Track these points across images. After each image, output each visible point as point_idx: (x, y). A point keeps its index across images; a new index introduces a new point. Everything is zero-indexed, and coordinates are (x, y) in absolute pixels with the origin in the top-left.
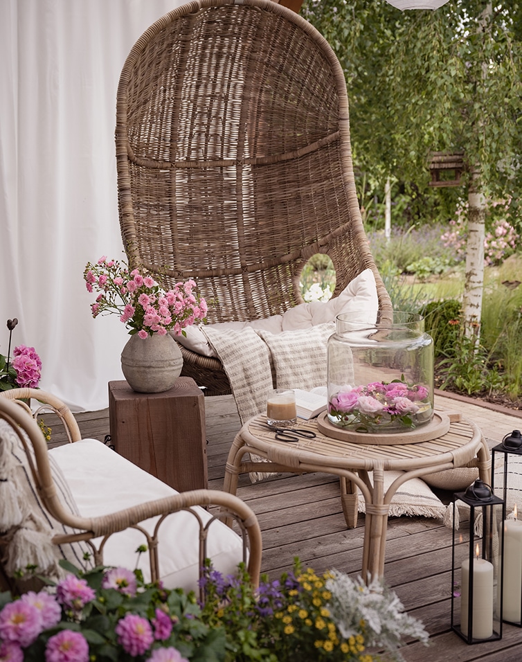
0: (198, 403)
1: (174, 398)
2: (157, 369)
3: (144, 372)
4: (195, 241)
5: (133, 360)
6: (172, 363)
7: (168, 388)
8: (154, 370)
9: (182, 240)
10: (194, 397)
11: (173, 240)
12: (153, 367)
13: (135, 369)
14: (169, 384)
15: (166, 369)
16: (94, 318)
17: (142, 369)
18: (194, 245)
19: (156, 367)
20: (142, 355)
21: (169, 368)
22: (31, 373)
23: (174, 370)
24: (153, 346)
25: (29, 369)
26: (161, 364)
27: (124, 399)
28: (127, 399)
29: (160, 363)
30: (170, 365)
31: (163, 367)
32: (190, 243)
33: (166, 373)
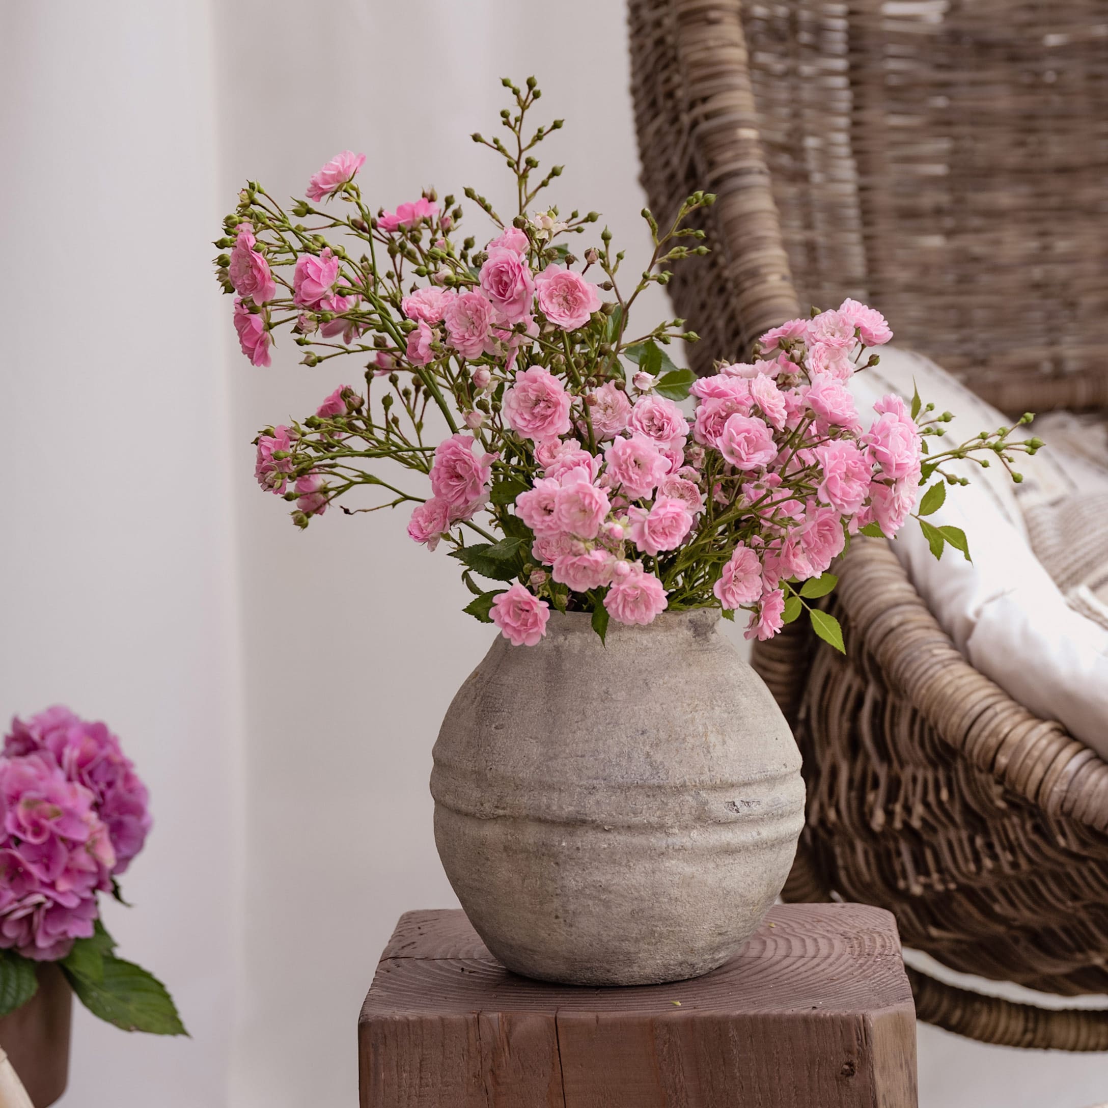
0: (865, 1058)
1: (719, 1026)
2: (619, 839)
3: (545, 852)
4: (976, 222)
5: (479, 777)
6: (717, 804)
7: (703, 963)
8: (603, 841)
9: (909, 214)
10: (846, 1023)
11: (867, 213)
12: (598, 827)
13: (492, 832)
14: (702, 936)
15: (680, 839)
16: (301, 523)
17: (531, 835)
18: (976, 245)
19: (615, 828)
20: (535, 751)
21: (699, 837)
22: (46, 857)
23: (729, 851)
24: (606, 696)
25: (38, 830)
26: (648, 812)
27: (412, 1014)
28: (431, 1014)
29: (641, 802)
30: (703, 818)
31: (662, 828)
32: (949, 234)
33: (676, 866)
